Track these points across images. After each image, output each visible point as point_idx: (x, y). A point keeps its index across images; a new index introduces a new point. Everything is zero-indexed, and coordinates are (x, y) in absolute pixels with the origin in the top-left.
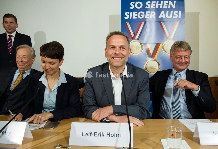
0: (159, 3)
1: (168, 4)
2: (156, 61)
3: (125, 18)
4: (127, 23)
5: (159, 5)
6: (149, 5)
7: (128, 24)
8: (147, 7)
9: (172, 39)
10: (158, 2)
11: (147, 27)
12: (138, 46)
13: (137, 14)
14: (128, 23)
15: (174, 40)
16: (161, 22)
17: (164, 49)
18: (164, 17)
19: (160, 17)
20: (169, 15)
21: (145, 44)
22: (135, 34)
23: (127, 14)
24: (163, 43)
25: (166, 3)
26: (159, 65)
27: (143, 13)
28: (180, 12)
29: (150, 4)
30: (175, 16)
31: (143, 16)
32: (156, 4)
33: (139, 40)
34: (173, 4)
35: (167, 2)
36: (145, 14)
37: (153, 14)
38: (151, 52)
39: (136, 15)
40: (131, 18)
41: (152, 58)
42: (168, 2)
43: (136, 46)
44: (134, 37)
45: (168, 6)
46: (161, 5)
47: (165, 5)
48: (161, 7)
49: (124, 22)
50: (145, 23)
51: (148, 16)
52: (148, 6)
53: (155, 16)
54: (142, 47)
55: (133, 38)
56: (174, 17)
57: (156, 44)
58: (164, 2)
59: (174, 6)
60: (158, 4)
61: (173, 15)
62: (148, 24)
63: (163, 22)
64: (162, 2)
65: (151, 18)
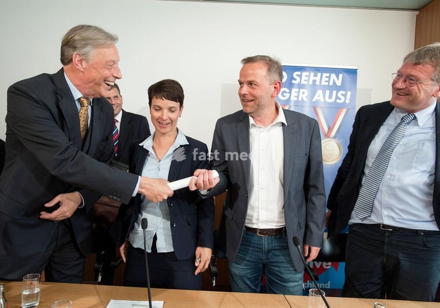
0: (314, 76)
1: (329, 77)
5: (315, 78)
6: (298, 79)
8: (293, 81)
9: (333, 138)
10: (312, 74)
16: (317, 108)
18: (322, 100)
19: (314, 100)
20: (330, 97)
25: (326, 77)
27: (288, 91)
28: (349, 93)
29: (300, 76)
30: (340, 99)
31: (287, 95)
32: (309, 76)
34: (338, 78)
35: (328, 75)
36: (290, 93)
37: (303, 93)
42: (330, 75)
45: (329, 81)
46: (318, 79)
47: (324, 79)
48: (318, 83)
50: (290, 107)
51: (295, 96)
52: (295, 80)
53: (306, 97)
56: (338, 101)
58: (324, 74)
59: (339, 83)
60: (312, 78)
61: (337, 98)
63: (319, 108)
64: (319, 74)
65: (300, 99)
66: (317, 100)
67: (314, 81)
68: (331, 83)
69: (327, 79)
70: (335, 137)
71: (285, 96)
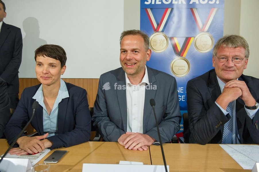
2: (185, 61)
3: (146, 3)
4: (148, 9)
7: (149, 11)
9: (206, 32)
11: (174, 16)
12: (163, 40)
14: (150, 9)
15: (209, 33)
16: (193, 9)
17: (196, 45)
18: (197, 3)
19: (191, 3)
21: (171, 38)
22: (159, 25)
24: (194, 37)
26: (188, 66)
33: (163, 32)
38: (179, 48)
40: (153, 3)
41: (180, 56)
43: (159, 40)
44: (157, 28)
49: (144, 8)
50: (172, 9)
51: (176, 1)
53: (185, 1)
54: (167, 42)
55: (157, 30)
56: (210, 2)
57: (185, 38)
62: (175, 12)
63: (195, 9)
65: (180, 3)
66: (193, 3)
70: (208, 31)
71: (168, 1)
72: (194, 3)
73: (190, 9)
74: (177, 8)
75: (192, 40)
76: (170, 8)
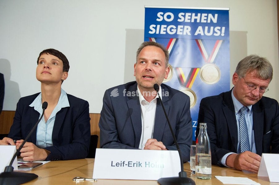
2: (191, 92)
3: (150, 32)
4: (152, 39)
5: (196, 18)
6: (183, 18)
8: (179, 20)
9: (212, 63)
10: (194, 14)
11: (179, 46)
13: (166, 28)
14: (154, 39)
16: (198, 40)
17: (202, 76)
18: (202, 34)
19: (196, 34)
20: (209, 31)
21: (177, 68)
23: (153, 27)
24: (200, 68)
26: (195, 99)
27: (174, 27)
28: (224, 28)
29: (184, 16)
30: (217, 33)
32: (191, 16)
34: (214, 17)
35: (206, 15)
36: (177, 29)
37: (187, 29)
38: (185, 79)
39: (165, 30)
40: (157, 33)
41: (185, 87)
42: (208, 15)
45: (207, 20)
46: (198, 18)
47: (203, 18)
48: (198, 21)
49: (148, 36)
50: (177, 40)
51: (180, 32)
53: (190, 32)
54: (172, 72)
56: (215, 34)
57: (191, 69)
58: (203, 14)
59: (215, 21)
60: (194, 17)
61: (214, 32)
62: (180, 42)
63: (200, 40)
64: (199, 15)
65: (185, 34)
67: (196, 20)
68: (209, 21)
69: (206, 18)
70: (214, 63)
71: (173, 31)
72: (199, 35)
73: (195, 40)
74: (182, 39)
75: (198, 71)
76: (174, 38)
